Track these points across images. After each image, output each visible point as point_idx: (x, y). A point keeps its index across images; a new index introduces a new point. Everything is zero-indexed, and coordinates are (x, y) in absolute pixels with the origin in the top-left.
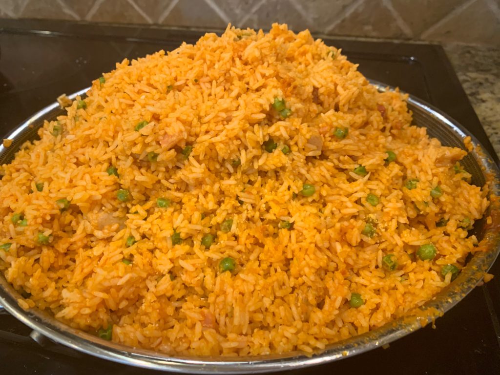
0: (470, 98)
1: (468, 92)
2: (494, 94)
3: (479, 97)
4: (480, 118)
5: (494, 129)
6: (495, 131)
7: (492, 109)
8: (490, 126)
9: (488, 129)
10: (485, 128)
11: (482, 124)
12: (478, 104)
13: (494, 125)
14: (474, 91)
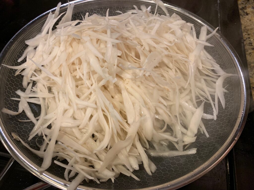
1: (240, 7)
14: (244, 6)
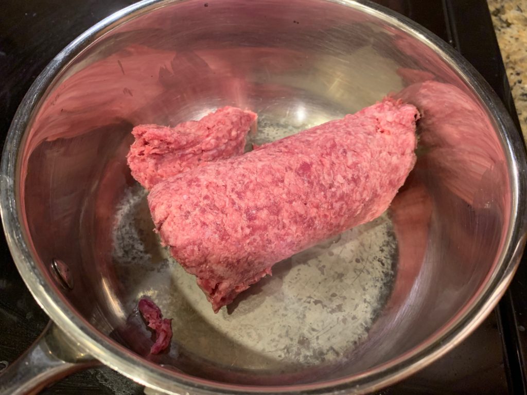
0: (494, 18)
2: (521, 11)
3: (504, 17)
4: (504, 55)
5: (518, 74)
6: (519, 78)
7: (517, 39)
8: (513, 69)
9: (512, 74)
10: (509, 72)
11: (505, 65)
12: (503, 30)
13: (518, 69)
